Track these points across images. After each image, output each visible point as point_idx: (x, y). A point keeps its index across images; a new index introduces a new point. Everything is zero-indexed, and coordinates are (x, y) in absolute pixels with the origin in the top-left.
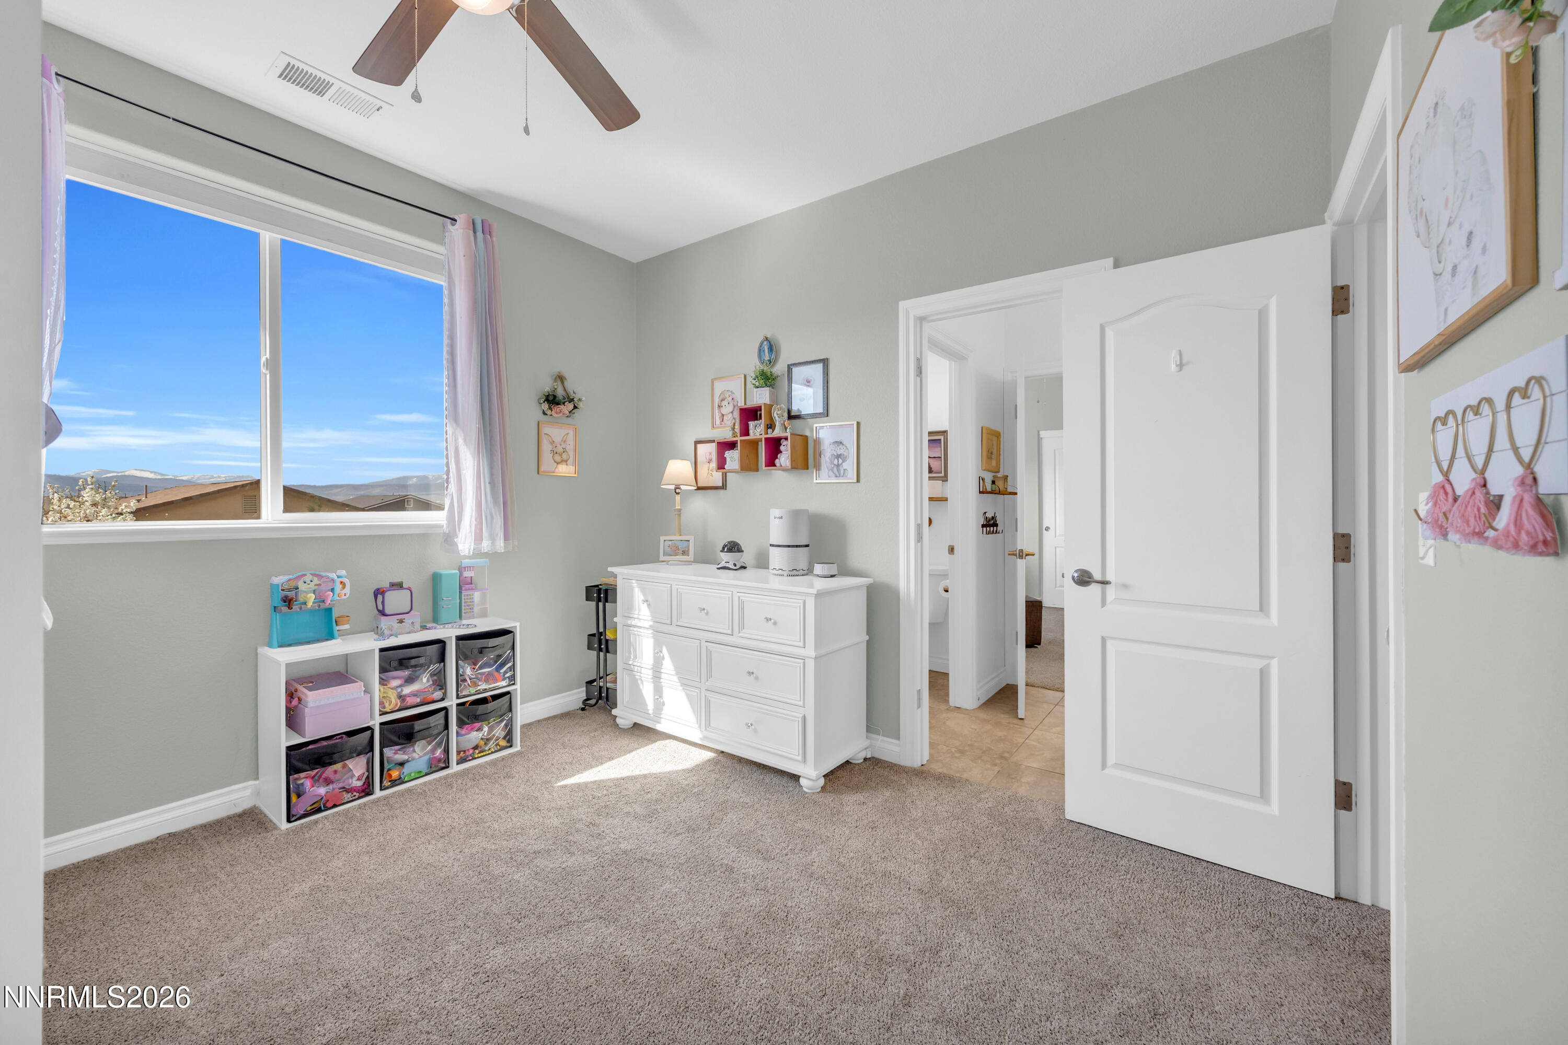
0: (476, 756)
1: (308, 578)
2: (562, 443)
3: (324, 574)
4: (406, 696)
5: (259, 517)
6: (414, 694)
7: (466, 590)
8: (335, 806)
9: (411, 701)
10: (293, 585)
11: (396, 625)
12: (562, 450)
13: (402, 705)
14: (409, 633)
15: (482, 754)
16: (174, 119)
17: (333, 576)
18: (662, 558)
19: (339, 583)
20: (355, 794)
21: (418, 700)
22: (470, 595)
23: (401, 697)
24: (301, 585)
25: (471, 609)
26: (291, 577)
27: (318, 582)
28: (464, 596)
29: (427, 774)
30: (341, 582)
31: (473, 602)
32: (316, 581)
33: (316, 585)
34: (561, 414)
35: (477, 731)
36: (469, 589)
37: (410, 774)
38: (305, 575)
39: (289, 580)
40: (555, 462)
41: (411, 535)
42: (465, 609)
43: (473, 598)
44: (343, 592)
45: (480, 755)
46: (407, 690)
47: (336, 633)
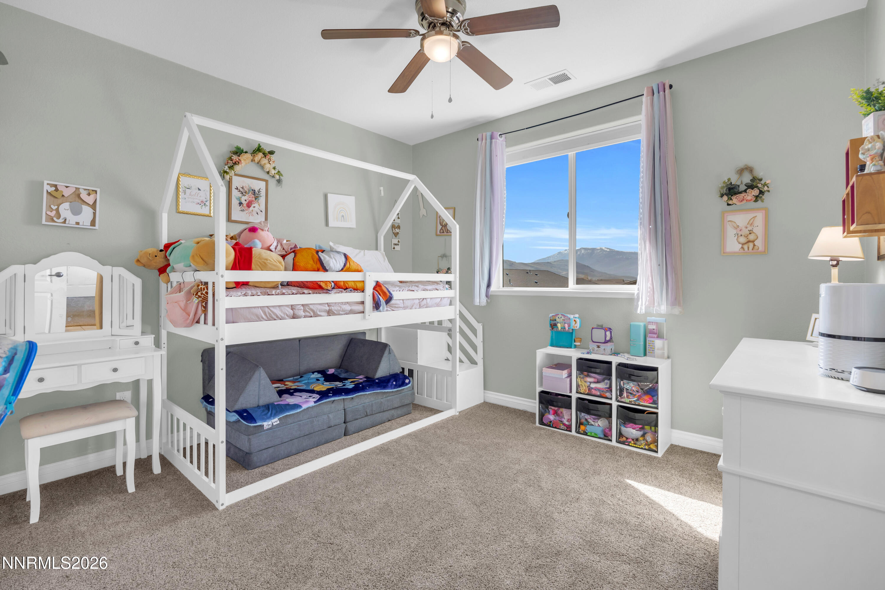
0: (630, 444)
1: (560, 316)
2: (748, 226)
3: (566, 315)
4: (592, 388)
5: (568, 287)
6: (596, 389)
7: (650, 337)
8: (556, 428)
9: (594, 392)
10: (554, 318)
11: (596, 348)
12: (748, 232)
13: (589, 392)
14: (602, 354)
15: (635, 445)
16: (526, 129)
17: (572, 317)
18: (809, 338)
19: (573, 321)
20: (565, 427)
21: (599, 394)
22: (652, 341)
23: (590, 389)
24: (557, 318)
25: (652, 350)
26: (554, 314)
27: (564, 319)
28: (649, 341)
29: (600, 438)
30: (575, 320)
31: (654, 346)
32: (563, 318)
33: (563, 320)
34: (745, 201)
35: (636, 430)
36: (652, 337)
37: (591, 433)
38: (559, 314)
39: (553, 316)
40: (739, 243)
41: (621, 298)
42: (648, 350)
43: (654, 344)
44: (576, 325)
45: (633, 445)
46: (593, 386)
47: (573, 346)
